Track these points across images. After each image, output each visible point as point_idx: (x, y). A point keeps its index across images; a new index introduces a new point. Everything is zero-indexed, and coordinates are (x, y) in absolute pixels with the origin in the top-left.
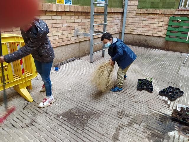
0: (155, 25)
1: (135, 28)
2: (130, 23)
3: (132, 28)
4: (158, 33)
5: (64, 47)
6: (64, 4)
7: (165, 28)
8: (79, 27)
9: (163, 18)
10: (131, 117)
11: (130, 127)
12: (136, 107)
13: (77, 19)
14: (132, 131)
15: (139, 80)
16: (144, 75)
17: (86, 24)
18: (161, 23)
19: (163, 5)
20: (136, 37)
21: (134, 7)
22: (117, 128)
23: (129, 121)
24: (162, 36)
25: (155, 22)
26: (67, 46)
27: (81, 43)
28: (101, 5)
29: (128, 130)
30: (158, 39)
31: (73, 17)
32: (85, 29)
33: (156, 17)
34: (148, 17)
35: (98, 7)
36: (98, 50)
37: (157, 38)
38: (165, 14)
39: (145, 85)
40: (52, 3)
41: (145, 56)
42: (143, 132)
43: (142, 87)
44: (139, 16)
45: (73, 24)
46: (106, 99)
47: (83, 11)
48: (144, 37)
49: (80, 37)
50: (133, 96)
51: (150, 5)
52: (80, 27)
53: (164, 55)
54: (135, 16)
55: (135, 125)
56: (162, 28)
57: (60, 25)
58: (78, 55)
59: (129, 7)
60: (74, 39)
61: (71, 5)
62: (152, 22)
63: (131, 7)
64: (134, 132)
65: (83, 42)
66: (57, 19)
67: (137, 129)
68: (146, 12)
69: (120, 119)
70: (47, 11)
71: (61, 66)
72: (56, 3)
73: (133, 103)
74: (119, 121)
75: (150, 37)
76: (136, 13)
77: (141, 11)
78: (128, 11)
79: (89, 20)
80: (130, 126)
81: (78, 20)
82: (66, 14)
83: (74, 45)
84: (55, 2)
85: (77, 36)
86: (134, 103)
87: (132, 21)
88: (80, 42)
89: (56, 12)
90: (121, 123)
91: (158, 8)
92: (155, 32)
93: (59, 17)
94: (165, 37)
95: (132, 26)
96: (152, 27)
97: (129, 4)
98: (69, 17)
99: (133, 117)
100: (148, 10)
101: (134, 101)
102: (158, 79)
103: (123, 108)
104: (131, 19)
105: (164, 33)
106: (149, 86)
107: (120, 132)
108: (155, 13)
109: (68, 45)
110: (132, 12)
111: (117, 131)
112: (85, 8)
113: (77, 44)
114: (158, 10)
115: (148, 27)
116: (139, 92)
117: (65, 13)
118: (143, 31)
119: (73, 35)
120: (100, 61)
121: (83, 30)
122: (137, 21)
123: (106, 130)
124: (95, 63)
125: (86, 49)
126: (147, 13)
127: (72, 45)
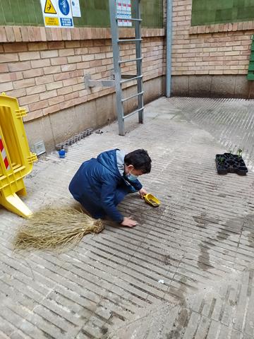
0: (226, 54)
1: (190, 64)
2: (181, 56)
3: (184, 64)
4: (232, 68)
5: (68, 111)
6: (60, 26)
7: (245, 57)
8: (91, 69)
9: (240, 38)
10: (220, 222)
11: (225, 241)
12: (225, 205)
13: (85, 55)
14: (230, 248)
15: (218, 156)
17: (104, 62)
18: (237, 48)
19: (238, 14)
20: (193, 79)
21: (185, 23)
22: (201, 245)
23: (220, 231)
24: (240, 72)
25: (225, 49)
26: (73, 109)
27: (98, 101)
28: (125, 24)
29: (222, 246)
30: (233, 80)
31: (79, 51)
32: (103, 73)
33: (227, 37)
34: (212, 40)
35: (122, 29)
37: (231, 77)
38: (244, 32)
39: (232, 163)
42: (250, 246)
43: (226, 168)
44: (195, 40)
45: (80, 66)
47: (95, 37)
48: (209, 79)
49: (96, 90)
50: (214, 186)
51: (214, 17)
52: (93, 70)
54: (188, 41)
55: (232, 237)
56: (240, 58)
57: (57, 69)
58: (94, 125)
59: (175, 24)
60: (84, 95)
61: (73, 27)
62: (221, 49)
63: (180, 23)
64: (234, 249)
65: (101, 100)
66: (50, 58)
67: (239, 243)
68: (208, 32)
69: (203, 230)
70: (30, 42)
71: (69, 148)
72: (44, 26)
73: (216, 197)
74: (202, 233)
75: (218, 78)
76: (190, 35)
77: (198, 29)
78: (174, 33)
79: (110, 55)
80: (224, 238)
81: (88, 56)
82: (65, 46)
83: (87, 106)
84: (43, 23)
85: (90, 88)
86: (220, 197)
87: (184, 51)
88: (95, 99)
89: (48, 42)
90: (207, 235)
91: (229, 20)
92: (228, 68)
93: (53, 53)
94: (246, 75)
95: (185, 60)
96: (222, 58)
97: (174, 19)
98: (71, 52)
99: (224, 223)
100: (212, 26)
101: (217, 194)
104: (181, 46)
105: (243, 67)
107: (208, 251)
108: (225, 30)
109: (75, 106)
110: (182, 33)
111: (202, 251)
112: (100, 32)
113: (91, 103)
114: (230, 24)
115: (214, 59)
117: (63, 44)
118: (206, 68)
119: (82, 86)
121: (99, 76)
122: (192, 51)
123: (183, 253)
125: (109, 112)
126: (210, 33)
127: (82, 107)
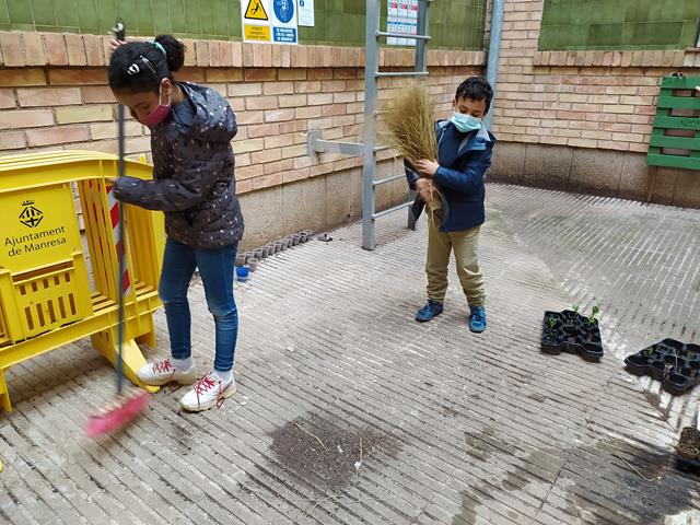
0: (606, 109)
1: (531, 122)
2: (512, 105)
3: (518, 122)
4: (617, 137)
5: (268, 194)
7: (645, 119)
8: (325, 120)
9: (636, 81)
11: (516, 493)
12: (538, 418)
13: (315, 93)
14: (522, 508)
15: (548, 314)
16: (566, 297)
17: (350, 109)
18: (628, 100)
19: (634, 36)
20: (534, 152)
21: (527, 44)
24: (633, 148)
25: (604, 100)
26: (280, 191)
27: (331, 179)
28: (403, 41)
29: (508, 502)
30: (618, 160)
31: (303, 87)
32: (346, 128)
33: (610, 77)
34: (578, 80)
35: (393, 50)
36: (392, 205)
37: (614, 155)
38: (644, 69)
39: (574, 333)
40: (227, 39)
41: (570, 224)
42: (565, 511)
43: (559, 341)
44: (544, 77)
45: (301, 113)
46: (424, 386)
47: (338, 64)
48: (567, 154)
49: (328, 158)
50: (527, 376)
51: (585, 37)
52: (328, 122)
53: (643, 219)
54: (529, 79)
55: (535, 486)
56: (634, 119)
57: (257, 117)
58: (318, 223)
59: (506, 44)
60: (305, 165)
61: (296, 44)
62: (596, 99)
63: (516, 44)
64: (531, 512)
65: (337, 177)
66: (244, 97)
67: (543, 501)
68: (570, 62)
71: (260, 264)
72: (241, 40)
73: (527, 400)
74: (473, 469)
75: (587, 154)
76: (535, 67)
77: (553, 58)
78: (504, 61)
79: (361, 96)
80: (515, 487)
81: (319, 96)
82: (277, 77)
83: (306, 187)
84: (240, 35)
85: (318, 153)
86: (531, 401)
87: (520, 96)
88: (325, 176)
91: (615, 44)
92: (608, 136)
93: (254, 89)
94: (645, 154)
95: (519, 113)
96: (596, 117)
97: (505, 35)
98: (288, 88)
99: (526, 455)
100: (580, 53)
101: (528, 393)
102: (621, 313)
103: (486, 421)
104: (515, 87)
105: (639, 138)
106: (585, 337)
108: (606, 63)
109: (283, 185)
110: (520, 61)
111: (464, 506)
112: (347, 55)
113: (316, 182)
114: (616, 52)
115: (581, 116)
116: (550, 360)
117: (274, 73)
118: (562, 132)
119: (302, 150)
120: (399, 243)
121: (338, 133)
122: (536, 97)
123: (424, 503)
124: (381, 251)
125: (350, 202)
126: (574, 67)
127: (298, 186)
